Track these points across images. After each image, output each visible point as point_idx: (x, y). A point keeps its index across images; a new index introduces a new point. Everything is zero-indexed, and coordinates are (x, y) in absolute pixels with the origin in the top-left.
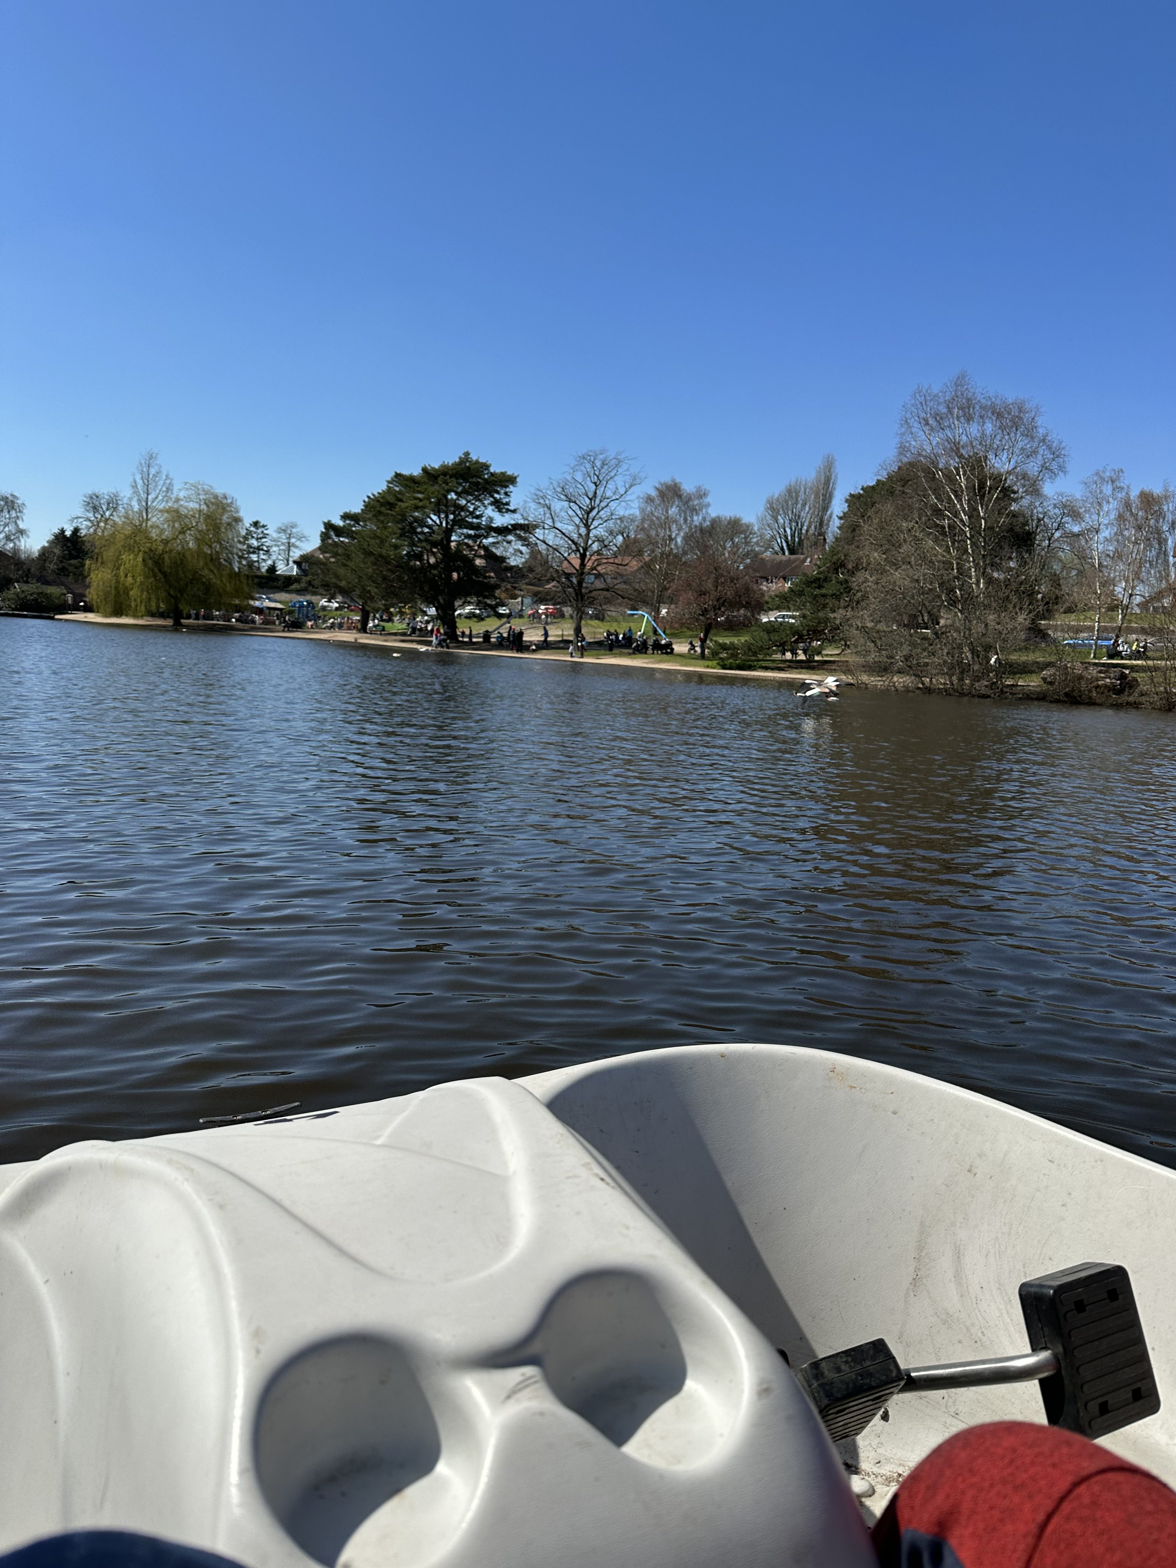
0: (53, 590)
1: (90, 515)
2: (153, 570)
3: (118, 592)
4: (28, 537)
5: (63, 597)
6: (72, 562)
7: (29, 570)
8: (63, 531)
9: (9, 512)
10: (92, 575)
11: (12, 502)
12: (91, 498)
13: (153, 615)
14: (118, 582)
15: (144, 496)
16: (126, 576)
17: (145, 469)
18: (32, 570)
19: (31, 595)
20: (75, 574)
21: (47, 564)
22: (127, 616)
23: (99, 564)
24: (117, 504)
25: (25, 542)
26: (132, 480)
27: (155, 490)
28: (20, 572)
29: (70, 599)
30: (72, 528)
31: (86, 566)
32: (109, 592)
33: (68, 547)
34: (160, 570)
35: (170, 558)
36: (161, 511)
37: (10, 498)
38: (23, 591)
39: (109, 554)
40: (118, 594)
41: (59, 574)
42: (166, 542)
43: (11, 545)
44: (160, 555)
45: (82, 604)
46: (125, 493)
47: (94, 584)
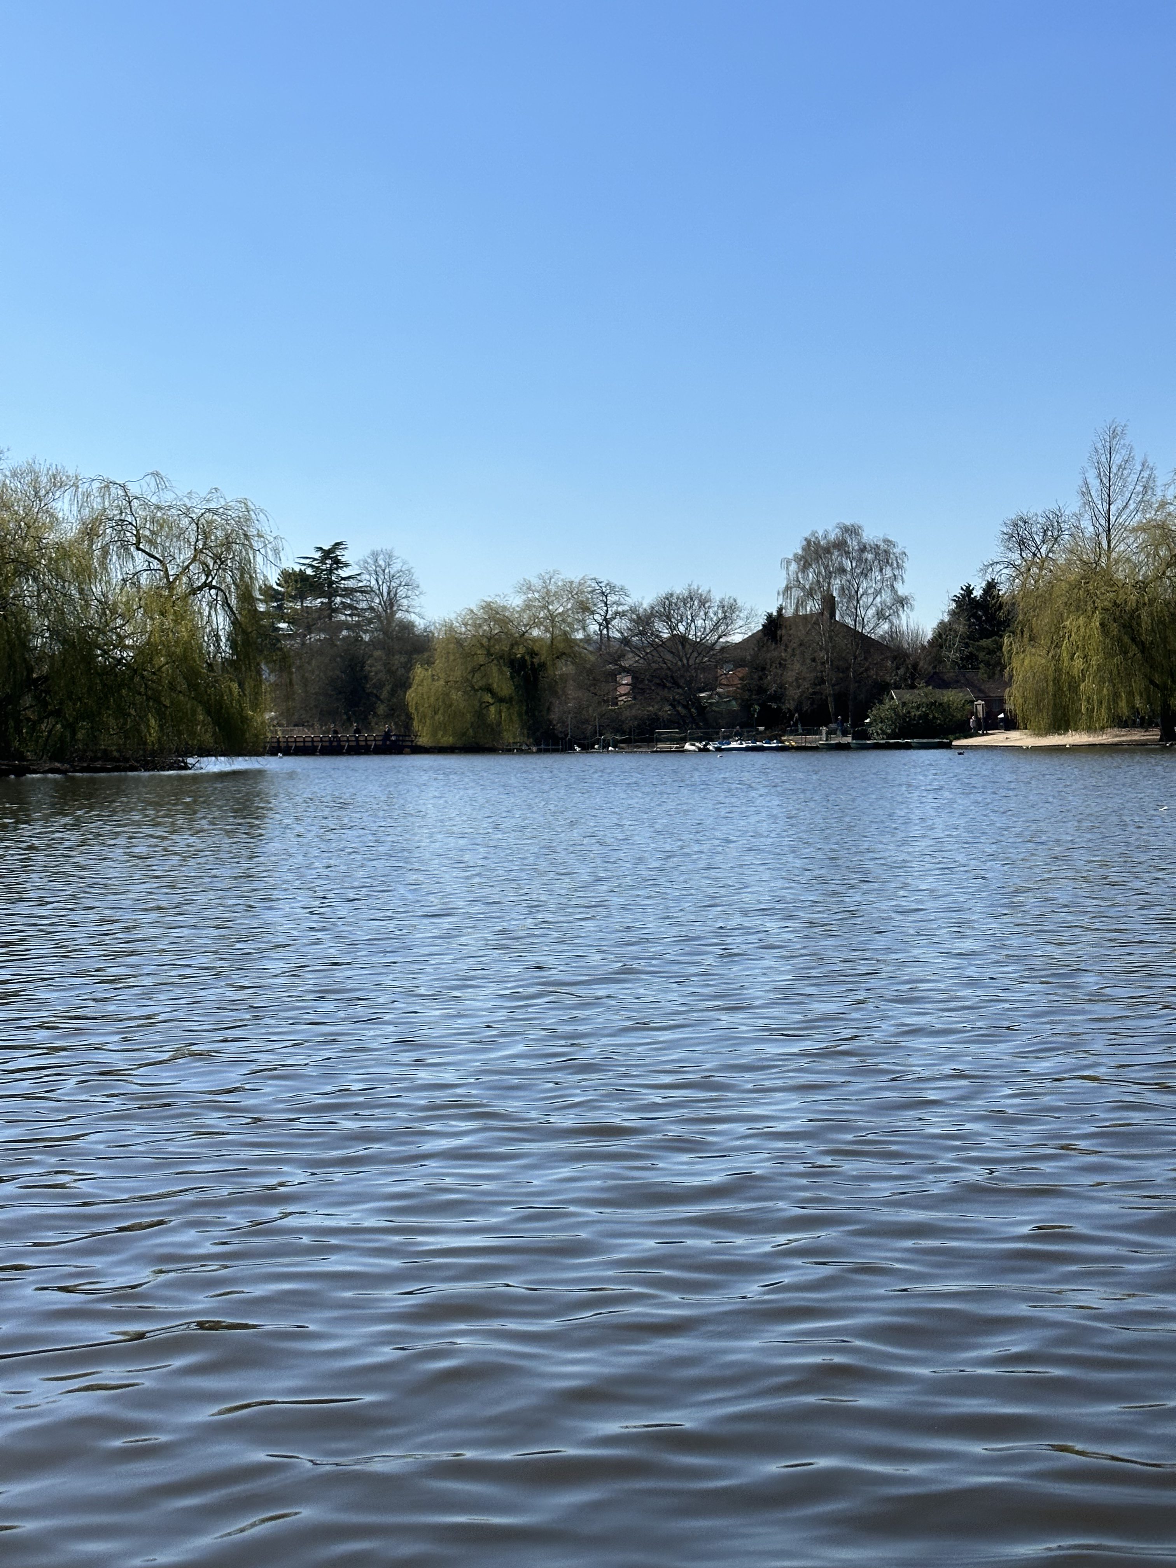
0: (952, 697)
1: (1015, 556)
2: (1120, 640)
3: (1060, 689)
4: (912, 609)
5: (968, 707)
6: (984, 642)
7: (915, 666)
8: (968, 591)
9: (881, 570)
10: (1015, 663)
11: (886, 552)
12: (1016, 525)
13: (1122, 723)
14: (1058, 670)
15: (1102, 507)
16: (1072, 659)
17: (1103, 459)
18: (921, 664)
19: (918, 708)
20: (988, 664)
21: (944, 652)
22: (1076, 730)
23: (1026, 640)
24: (1060, 530)
25: (908, 617)
26: (1080, 482)
27: (1122, 493)
28: (901, 672)
29: (980, 708)
30: (984, 584)
31: (1005, 649)
32: (1044, 691)
33: (978, 618)
34: (1133, 639)
35: (1151, 614)
36: (1134, 530)
37: (883, 546)
38: (904, 704)
39: (1043, 622)
40: (1059, 690)
41: (964, 667)
42: (1142, 586)
43: (886, 626)
44: (1134, 611)
45: (1002, 716)
46: (1072, 506)
47: (1018, 678)
